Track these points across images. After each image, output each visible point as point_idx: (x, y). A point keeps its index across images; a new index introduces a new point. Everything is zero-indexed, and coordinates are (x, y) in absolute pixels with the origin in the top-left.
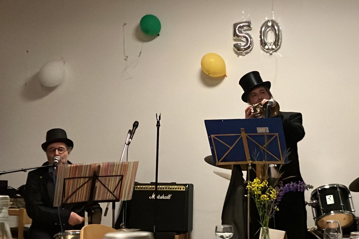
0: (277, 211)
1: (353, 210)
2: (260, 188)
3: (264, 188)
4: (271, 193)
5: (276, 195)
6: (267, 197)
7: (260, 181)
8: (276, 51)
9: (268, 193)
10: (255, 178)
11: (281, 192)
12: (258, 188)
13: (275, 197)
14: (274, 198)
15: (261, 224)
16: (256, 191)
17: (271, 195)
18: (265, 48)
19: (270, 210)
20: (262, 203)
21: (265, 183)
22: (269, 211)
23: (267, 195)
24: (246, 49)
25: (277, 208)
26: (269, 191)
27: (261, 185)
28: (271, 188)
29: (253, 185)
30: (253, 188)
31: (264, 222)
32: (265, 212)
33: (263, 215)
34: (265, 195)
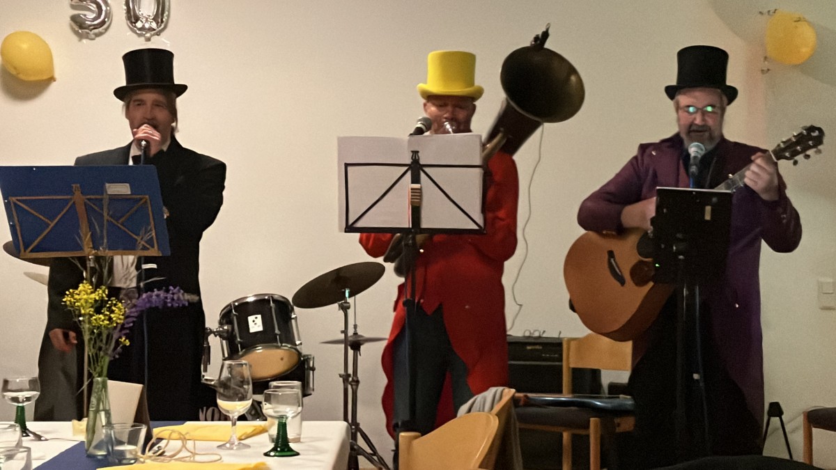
1: (298, 342)
2: (91, 303)
6: (104, 320)
8: (158, 34)
9: (107, 311)
11: (133, 310)
12: (86, 301)
13: (120, 319)
14: (119, 321)
15: (92, 371)
16: (83, 308)
17: (112, 315)
18: (135, 27)
19: (110, 345)
20: (95, 331)
21: (101, 292)
22: (107, 347)
23: (105, 315)
24: (96, 27)
26: (110, 307)
27: (93, 296)
28: (114, 302)
29: (76, 296)
30: (77, 302)
31: (98, 369)
32: (100, 349)
33: (96, 354)
34: (101, 316)
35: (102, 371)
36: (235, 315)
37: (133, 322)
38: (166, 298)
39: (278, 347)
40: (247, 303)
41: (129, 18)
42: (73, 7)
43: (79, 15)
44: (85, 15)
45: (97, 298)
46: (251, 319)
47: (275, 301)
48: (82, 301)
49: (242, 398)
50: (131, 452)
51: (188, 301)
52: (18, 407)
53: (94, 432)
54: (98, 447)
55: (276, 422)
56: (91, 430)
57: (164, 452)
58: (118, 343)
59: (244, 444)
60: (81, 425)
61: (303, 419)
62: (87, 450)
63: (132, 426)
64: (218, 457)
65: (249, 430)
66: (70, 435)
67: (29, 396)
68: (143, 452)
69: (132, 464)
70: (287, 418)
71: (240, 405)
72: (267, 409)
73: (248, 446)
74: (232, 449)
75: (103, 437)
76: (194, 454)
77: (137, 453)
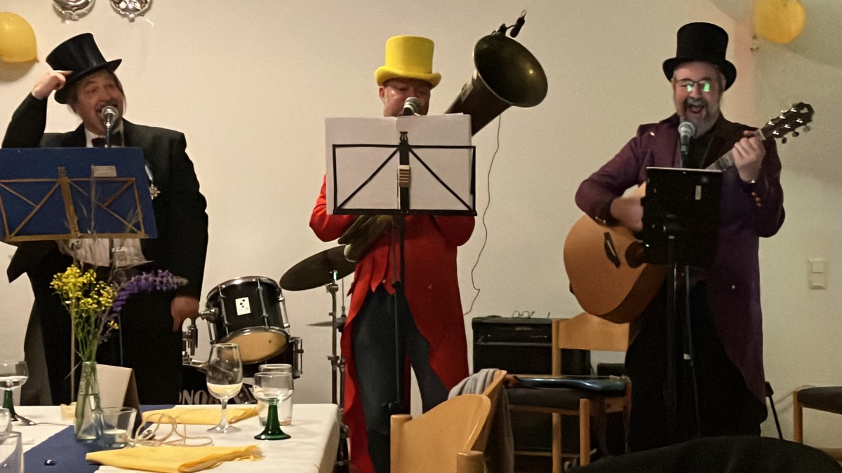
0: (114, 330)
1: (286, 325)
2: (80, 287)
3: (88, 285)
4: (100, 295)
5: (111, 299)
6: (93, 303)
7: (78, 271)
8: (142, 14)
9: (96, 294)
10: (70, 266)
11: (123, 293)
12: (75, 285)
13: (109, 302)
14: (107, 305)
15: (80, 355)
16: (71, 292)
17: (101, 299)
18: (119, 8)
19: (99, 329)
20: (83, 315)
21: (89, 275)
22: (96, 330)
23: (93, 299)
24: (80, 7)
25: (113, 324)
26: (98, 291)
27: (81, 279)
28: (103, 286)
29: (64, 280)
30: (66, 285)
31: (87, 353)
32: (89, 332)
33: (85, 338)
34: (89, 300)
35: (91, 355)
36: (223, 298)
37: (122, 306)
38: (155, 281)
39: (266, 330)
40: (234, 286)
45: (85, 281)
46: (238, 301)
47: (262, 283)
48: (70, 284)
49: (231, 382)
50: (120, 436)
51: (177, 283)
52: (6, 391)
53: (83, 416)
54: (87, 431)
55: (267, 405)
56: (80, 415)
58: (106, 327)
59: (234, 428)
60: (70, 409)
61: (293, 402)
62: (76, 435)
63: (122, 410)
64: (209, 441)
65: (240, 414)
66: (58, 420)
67: (16, 380)
68: (133, 436)
69: (122, 448)
70: (278, 401)
71: (230, 389)
72: (258, 391)
73: (238, 430)
74: (223, 432)
75: (93, 421)
76: (185, 438)
77: (126, 437)
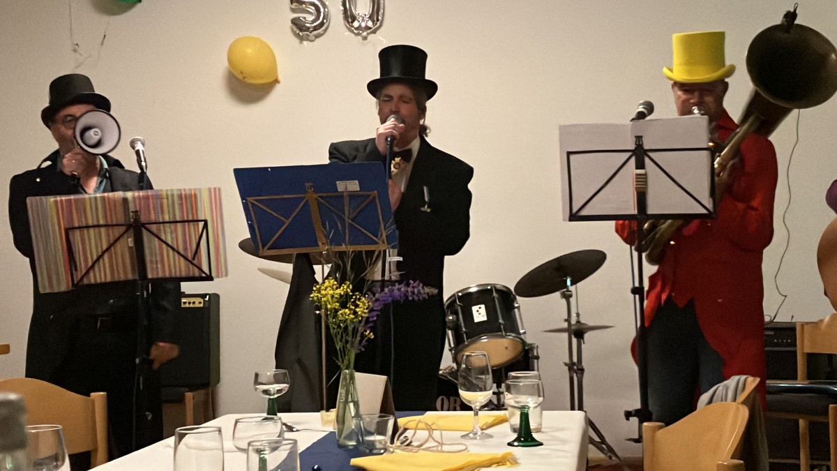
1: (522, 331)
2: (336, 298)
3: (344, 297)
4: (357, 306)
5: (367, 309)
6: (350, 313)
7: (336, 283)
8: (374, 32)
9: (353, 305)
10: (328, 279)
11: (377, 304)
12: (333, 297)
13: (365, 313)
14: (363, 315)
15: (339, 364)
16: (329, 303)
17: (358, 310)
18: (352, 26)
19: (356, 339)
20: (341, 325)
21: (345, 287)
22: (354, 339)
23: (350, 310)
24: (315, 28)
25: (369, 333)
26: (354, 302)
27: (338, 291)
28: (358, 297)
29: (323, 292)
30: (324, 297)
31: (346, 362)
32: (347, 342)
33: (343, 347)
34: (347, 310)
35: (349, 364)
36: (460, 305)
37: (377, 316)
38: (407, 291)
39: (502, 337)
40: (470, 293)
41: (346, 18)
42: (293, 11)
43: (299, 18)
44: (305, 18)
45: (342, 293)
46: (475, 308)
47: (498, 291)
48: (329, 296)
49: (485, 390)
50: (380, 442)
52: (270, 399)
53: (344, 423)
54: (349, 437)
56: (341, 420)
57: (411, 442)
58: (363, 336)
59: (487, 434)
60: (328, 416)
62: (338, 441)
63: (380, 417)
64: (463, 447)
65: (490, 420)
66: (320, 427)
68: (392, 442)
70: (529, 408)
72: (509, 399)
73: (490, 436)
74: (476, 439)
75: (353, 427)
76: (442, 444)
77: (386, 443)
